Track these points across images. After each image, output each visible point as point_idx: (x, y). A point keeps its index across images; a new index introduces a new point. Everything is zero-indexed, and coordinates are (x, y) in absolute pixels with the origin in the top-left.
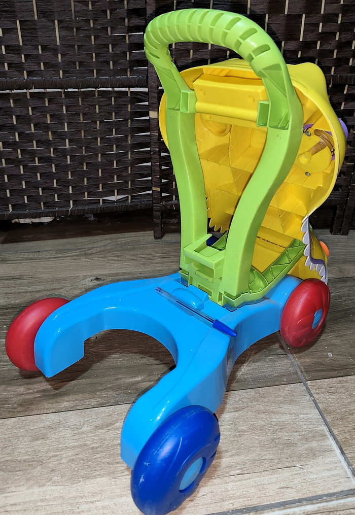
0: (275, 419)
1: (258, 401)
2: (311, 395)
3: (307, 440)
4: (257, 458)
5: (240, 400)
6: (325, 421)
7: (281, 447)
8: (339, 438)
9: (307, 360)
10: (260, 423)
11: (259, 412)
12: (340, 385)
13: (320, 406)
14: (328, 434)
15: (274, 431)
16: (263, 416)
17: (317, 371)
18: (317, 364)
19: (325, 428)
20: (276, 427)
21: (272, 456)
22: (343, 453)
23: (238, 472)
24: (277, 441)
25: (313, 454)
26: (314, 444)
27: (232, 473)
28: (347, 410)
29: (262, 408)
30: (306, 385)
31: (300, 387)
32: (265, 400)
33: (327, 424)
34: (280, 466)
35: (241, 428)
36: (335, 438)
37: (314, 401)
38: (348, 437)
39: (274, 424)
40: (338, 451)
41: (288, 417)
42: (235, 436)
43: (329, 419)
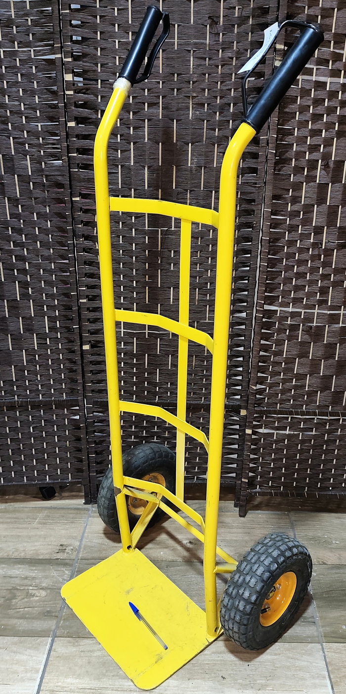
0: (298, 663)
1: (289, 651)
2: (324, 652)
3: (314, 678)
4: (283, 683)
5: (279, 648)
6: (328, 669)
7: (297, 679)
8: (333, 680)
9: (328, 629)
10: (288, 664)
11: (289, 657)
12: (343, 648)
13: (328, 660)
14: (327, 677)
15: (296, 670)
16: (291, 660)
17: (332, 637)
18: (333, 632)
19: (326, 674)
20: (298, 668)
21: (291, 684)
22: (332, 688)
23: (271, 689)
24: (296, 676)
25: (315, 686)
26: (317, 681)
27: (268, 689)
28: (343, 665)
29: (291, 655)
30: (322, 645)
31: (318, 646)
32: (294, 651)
33: (328, 671)
34: (294, 689)
35: (276, 665)
36: (330, 680)
37: (325, 656)
38: (338, 680)
39: (296, 666)
40: (330, 687)
41: (305, 663)
42: (272, 669)
43: (330, 669)
